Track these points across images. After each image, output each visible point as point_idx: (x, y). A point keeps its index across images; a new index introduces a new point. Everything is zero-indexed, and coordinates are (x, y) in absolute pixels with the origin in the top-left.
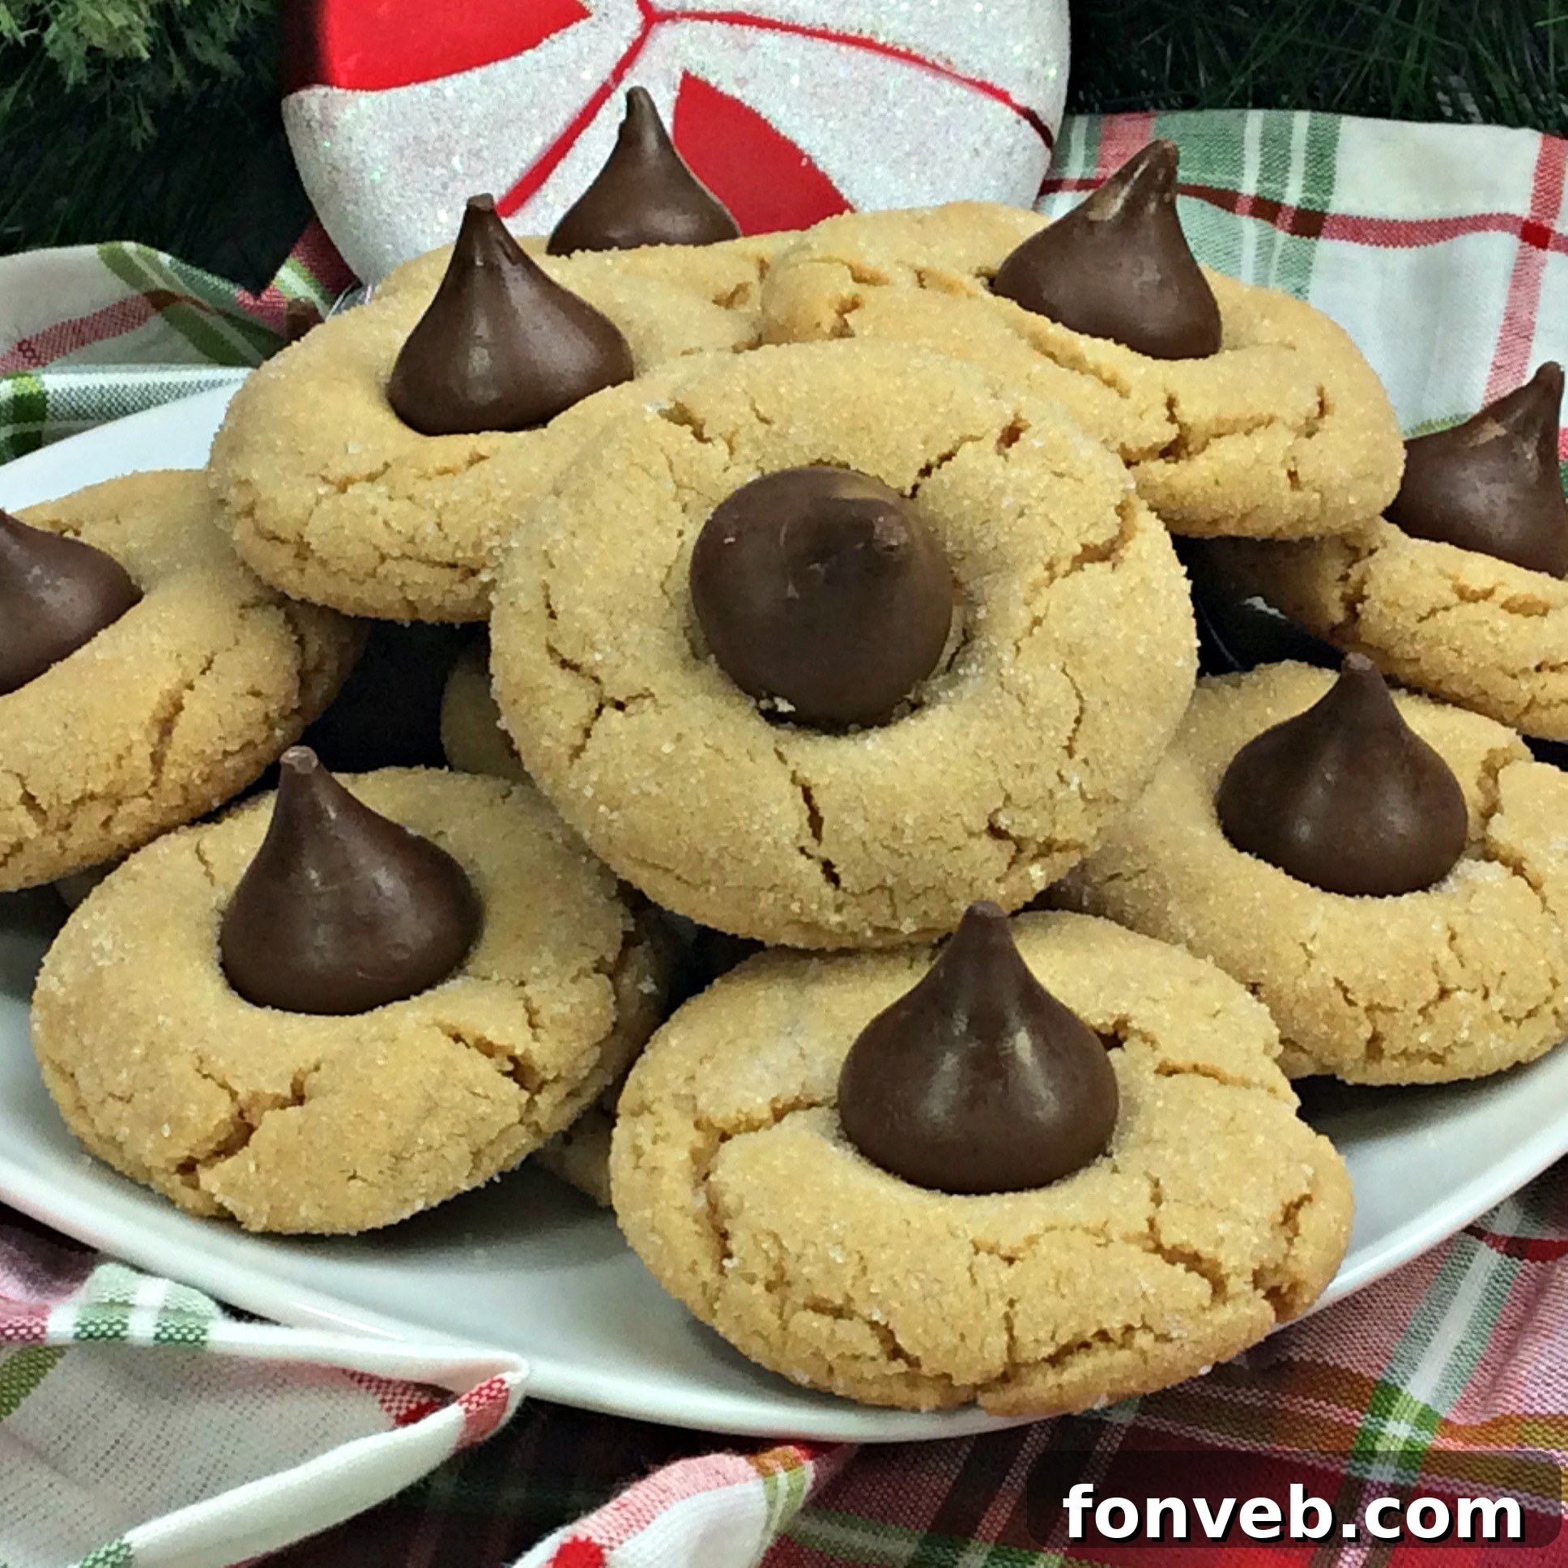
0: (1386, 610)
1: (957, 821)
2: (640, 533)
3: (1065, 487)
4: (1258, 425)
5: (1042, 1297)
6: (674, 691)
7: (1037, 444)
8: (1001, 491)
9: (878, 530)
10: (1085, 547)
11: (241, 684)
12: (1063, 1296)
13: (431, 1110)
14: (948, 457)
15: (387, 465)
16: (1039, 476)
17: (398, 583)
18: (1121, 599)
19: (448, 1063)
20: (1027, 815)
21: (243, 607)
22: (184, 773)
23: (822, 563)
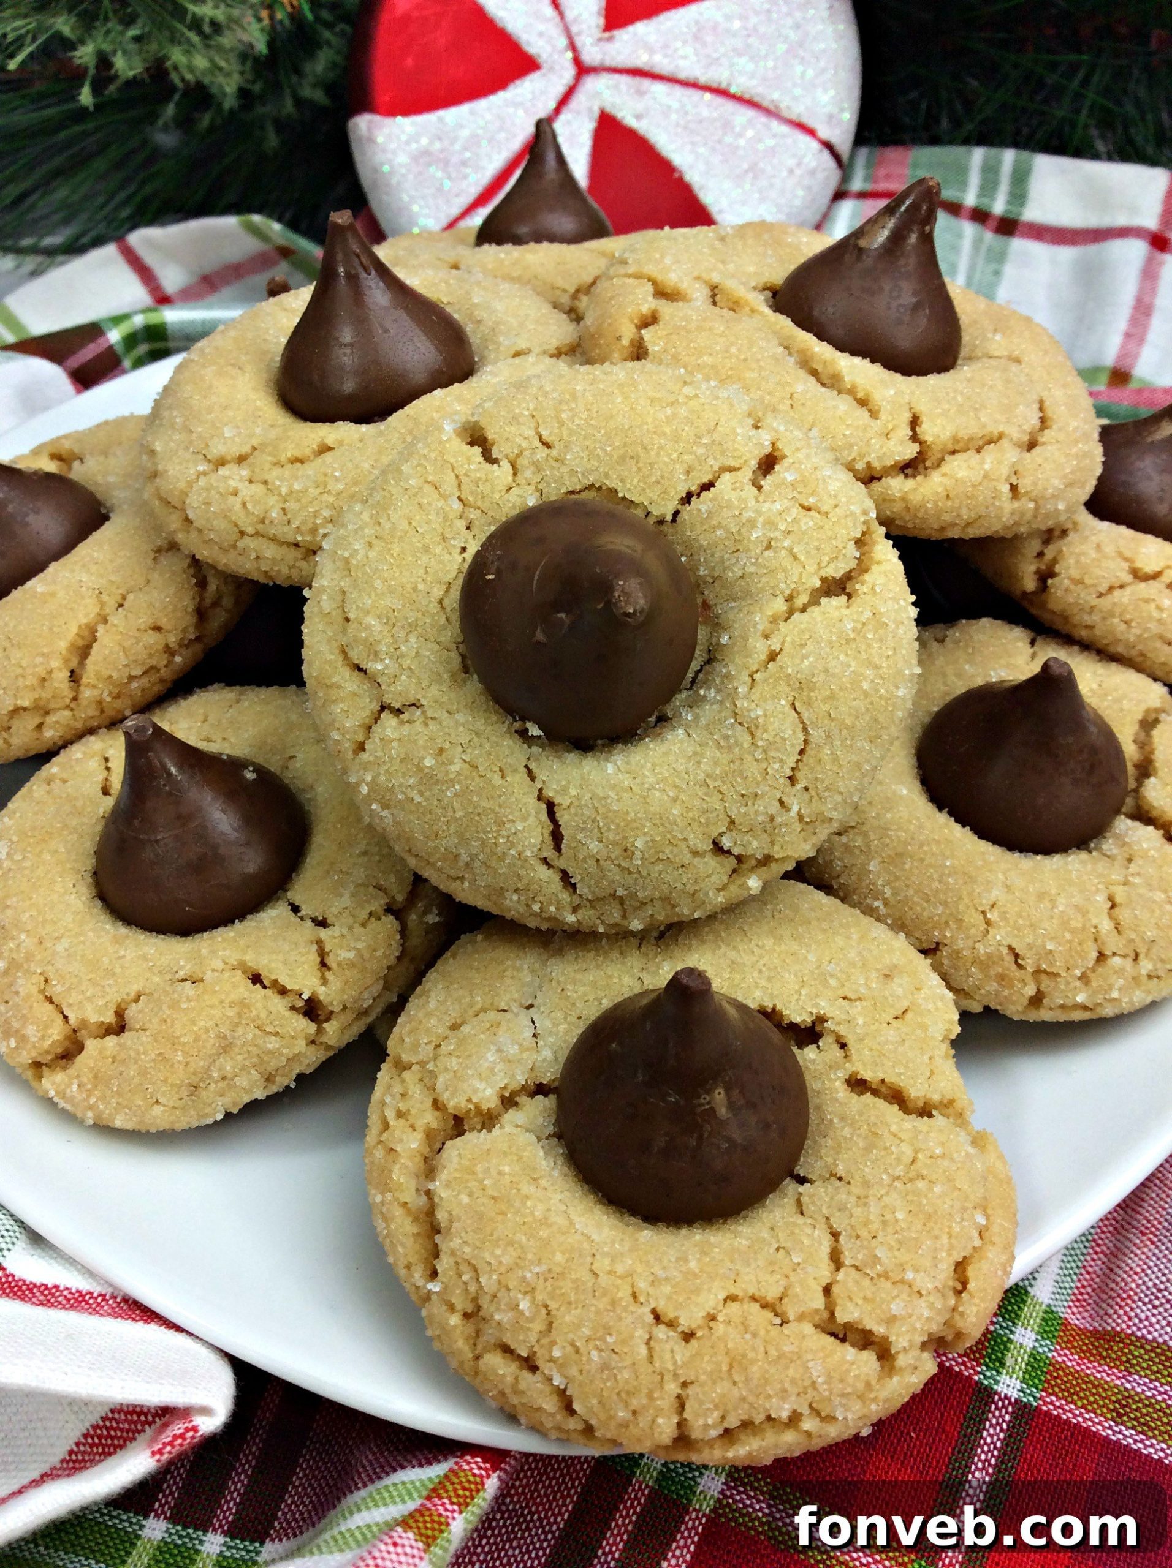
0: (1072, 587)
1: (683, 845)
2: (426, 549)
3: (808, 522)
4: (990, 442)
5: (714, 1383)
6: (441, 704)
7: (790, 477)
8: (752, 523)
9: (617, 594)
10: (823, 580)
11: (144, 620)
12: (735, 1383)
13: (226, 1048)
14: (707, 486)
15: (254, 448)
16: (787, 510)
17: (253, 556)
18: (852, 635)
19: (243, 1005)
20: (747, 837)
21: (159, 551)
22: (96, 692)
23: (567, 612)
